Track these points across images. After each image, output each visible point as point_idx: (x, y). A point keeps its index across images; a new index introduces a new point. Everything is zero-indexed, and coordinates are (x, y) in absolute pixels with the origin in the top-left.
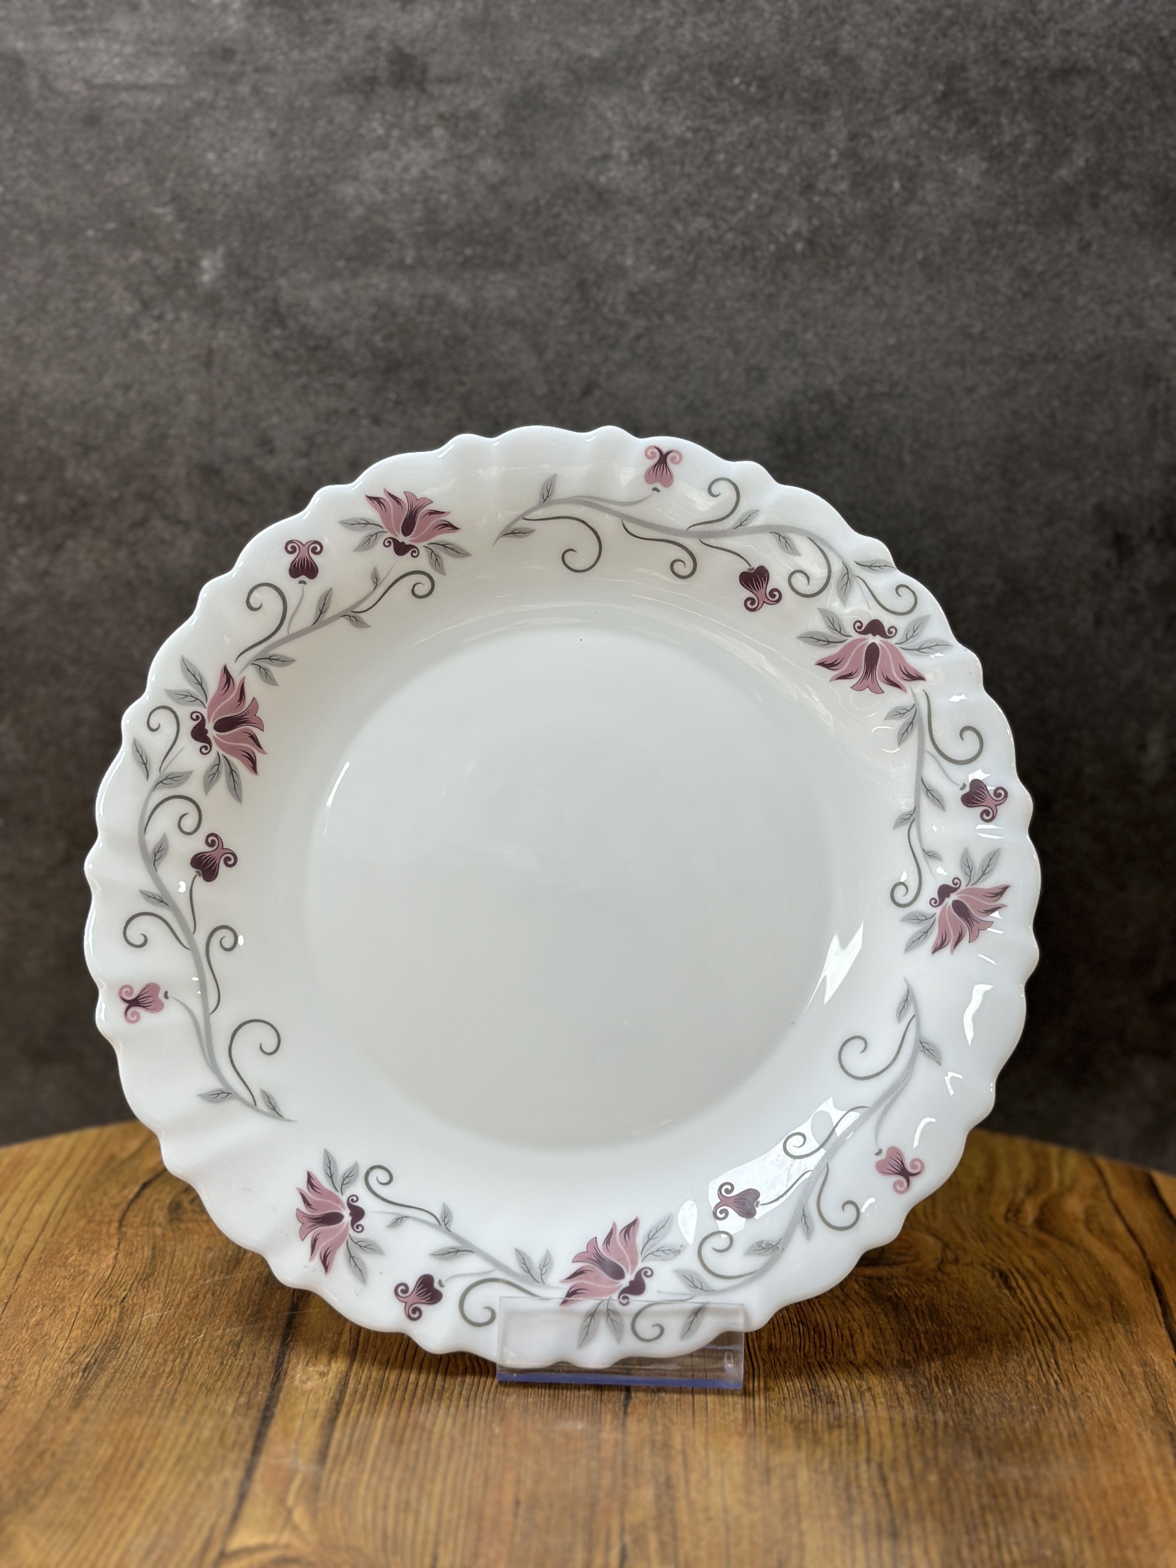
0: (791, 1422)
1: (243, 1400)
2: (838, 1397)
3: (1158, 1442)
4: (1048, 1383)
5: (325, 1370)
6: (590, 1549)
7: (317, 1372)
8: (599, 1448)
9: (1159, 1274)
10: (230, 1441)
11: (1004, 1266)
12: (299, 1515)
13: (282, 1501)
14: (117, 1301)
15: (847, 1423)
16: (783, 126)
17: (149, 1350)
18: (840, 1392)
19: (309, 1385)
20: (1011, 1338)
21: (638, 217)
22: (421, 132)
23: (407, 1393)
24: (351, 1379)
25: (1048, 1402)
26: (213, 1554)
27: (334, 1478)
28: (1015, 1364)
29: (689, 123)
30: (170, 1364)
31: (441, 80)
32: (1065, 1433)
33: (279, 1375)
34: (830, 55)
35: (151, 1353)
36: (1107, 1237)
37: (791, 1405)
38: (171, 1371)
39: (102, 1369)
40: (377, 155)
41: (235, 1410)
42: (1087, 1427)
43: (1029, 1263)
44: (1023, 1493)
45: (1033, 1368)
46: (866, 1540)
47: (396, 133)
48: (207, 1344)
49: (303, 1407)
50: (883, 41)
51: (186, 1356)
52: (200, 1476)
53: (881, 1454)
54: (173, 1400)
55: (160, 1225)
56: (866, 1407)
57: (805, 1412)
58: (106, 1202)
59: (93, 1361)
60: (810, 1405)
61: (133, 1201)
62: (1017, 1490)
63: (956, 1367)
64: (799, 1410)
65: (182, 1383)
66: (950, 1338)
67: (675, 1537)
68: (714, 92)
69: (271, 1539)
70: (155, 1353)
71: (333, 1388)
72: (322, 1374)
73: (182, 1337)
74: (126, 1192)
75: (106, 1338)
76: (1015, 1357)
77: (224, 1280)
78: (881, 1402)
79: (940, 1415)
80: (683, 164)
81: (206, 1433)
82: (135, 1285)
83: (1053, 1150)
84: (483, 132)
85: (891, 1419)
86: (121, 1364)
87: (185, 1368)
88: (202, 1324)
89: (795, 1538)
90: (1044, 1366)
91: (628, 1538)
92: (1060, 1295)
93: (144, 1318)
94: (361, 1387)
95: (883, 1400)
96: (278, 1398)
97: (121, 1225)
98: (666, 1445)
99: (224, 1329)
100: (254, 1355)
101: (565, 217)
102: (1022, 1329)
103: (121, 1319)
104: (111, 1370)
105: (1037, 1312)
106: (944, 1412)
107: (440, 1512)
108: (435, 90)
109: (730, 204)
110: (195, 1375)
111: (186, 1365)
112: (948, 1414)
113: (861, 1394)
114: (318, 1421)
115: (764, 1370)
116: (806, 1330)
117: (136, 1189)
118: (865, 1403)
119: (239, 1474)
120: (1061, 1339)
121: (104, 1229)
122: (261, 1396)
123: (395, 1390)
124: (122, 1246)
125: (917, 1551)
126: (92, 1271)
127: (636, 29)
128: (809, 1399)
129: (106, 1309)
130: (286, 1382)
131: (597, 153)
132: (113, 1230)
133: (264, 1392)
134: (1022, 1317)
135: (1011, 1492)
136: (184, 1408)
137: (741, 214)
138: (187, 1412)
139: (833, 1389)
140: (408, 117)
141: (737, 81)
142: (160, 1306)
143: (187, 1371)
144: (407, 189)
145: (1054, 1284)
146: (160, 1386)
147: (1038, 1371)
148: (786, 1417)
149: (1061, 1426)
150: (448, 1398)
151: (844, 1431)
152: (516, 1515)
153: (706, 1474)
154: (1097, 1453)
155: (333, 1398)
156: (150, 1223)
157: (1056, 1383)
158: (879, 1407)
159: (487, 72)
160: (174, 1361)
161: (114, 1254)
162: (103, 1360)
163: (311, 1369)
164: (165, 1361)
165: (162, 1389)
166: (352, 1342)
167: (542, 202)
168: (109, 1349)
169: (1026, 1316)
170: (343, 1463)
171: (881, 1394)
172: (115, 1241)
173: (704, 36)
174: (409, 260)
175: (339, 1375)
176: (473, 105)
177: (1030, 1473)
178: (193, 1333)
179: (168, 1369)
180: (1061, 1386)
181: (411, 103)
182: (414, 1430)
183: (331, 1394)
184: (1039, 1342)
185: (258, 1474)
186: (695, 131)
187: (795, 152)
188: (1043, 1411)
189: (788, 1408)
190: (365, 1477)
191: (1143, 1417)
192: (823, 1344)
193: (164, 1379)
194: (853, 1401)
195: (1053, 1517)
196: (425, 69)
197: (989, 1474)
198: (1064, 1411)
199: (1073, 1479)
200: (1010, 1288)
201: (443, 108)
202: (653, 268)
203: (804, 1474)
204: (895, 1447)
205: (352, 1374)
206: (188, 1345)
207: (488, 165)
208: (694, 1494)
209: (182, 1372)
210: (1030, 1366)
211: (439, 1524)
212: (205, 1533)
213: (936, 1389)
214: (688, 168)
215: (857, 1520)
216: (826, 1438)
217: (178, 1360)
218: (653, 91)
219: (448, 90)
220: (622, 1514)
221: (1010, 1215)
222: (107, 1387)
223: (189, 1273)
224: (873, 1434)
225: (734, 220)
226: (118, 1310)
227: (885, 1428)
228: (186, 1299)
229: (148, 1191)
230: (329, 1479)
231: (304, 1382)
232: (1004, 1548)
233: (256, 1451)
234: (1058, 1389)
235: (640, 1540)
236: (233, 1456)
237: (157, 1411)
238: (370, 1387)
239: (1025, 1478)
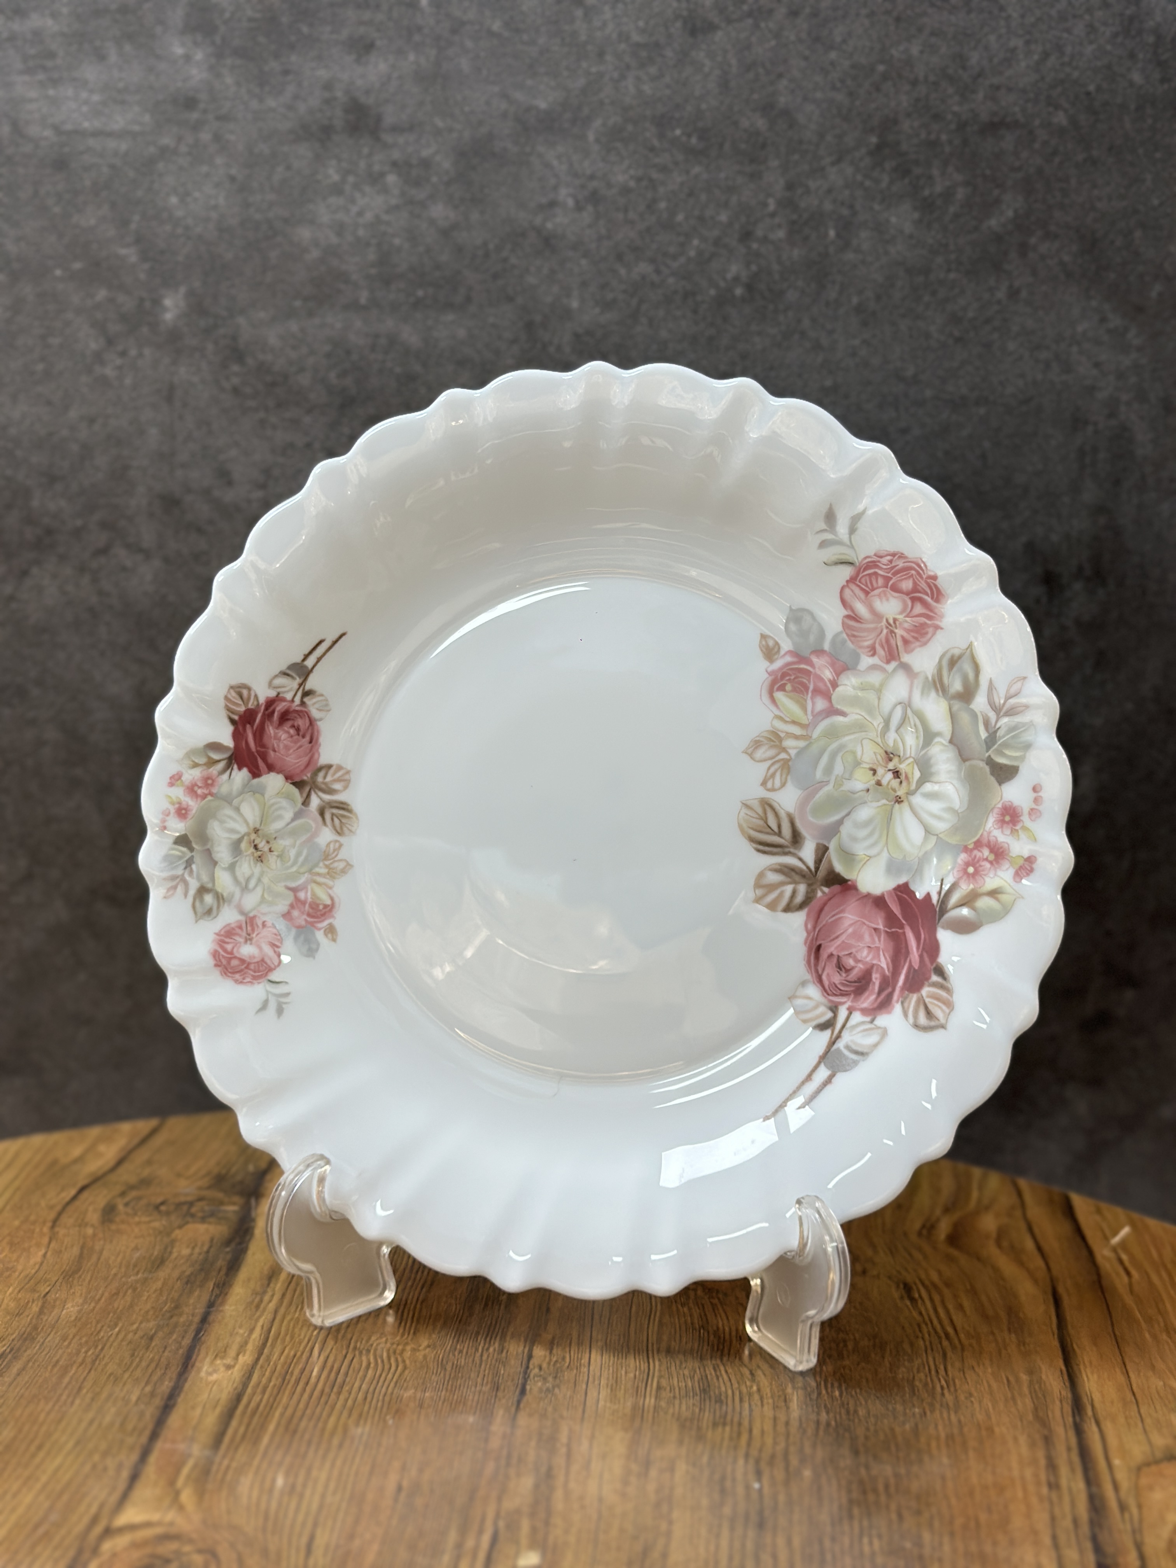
0: (678, 1419)
1: (148, 1389)
2: (727, 1397)
3: (1032, 1445)
4: (934, 1388)
5: (232, 1363)
6: (463, 1532)
7: (224, 1365)
8: (486, 1440)
9: (1061, 1290)
10: (130, 1427)
11: (910, 1278)
12: (187, 1497)
13: (172, 1482)
14: (39, 1296)
15: (732, 1421)
16: (722, 175)
17: (65, 1341)
18: (730, 1392)
19: (215, 1377)
20: (906, 1346)
21: (584, 262)
22: (375, 179)
23: (309, 1385)
24: (256, 1371)
25: (932, 1405)
26: (98, 1529)
27: (226, 1462)
28: (904, 1370)
29: (632, 172)
30: (82, 1355)
31: (396, 129)
32: (943, 1435)
33: (187, 1367)
34: (767, 108)
35: (66, 1343)
36: (1016, 1254)
37: (680, 1404)
38: (83, 1361)
39: (16, 1358)
40: (333, 200)
41: (139, 1399)
42: (966, 1430)
43: (935, 1277)
44: (892, 1489)
45: (922, 1375)
46: (732, 1529)
47: (351, 179)
48: (121, 1337)
49: (205, 1396)
50: (819, 95)
51: (100, 1347)
52: (96, 1458)
53: (760, 1450)
54: (80, 1389)
55: (93, 1226)
56: (754, 1407)
57: (693, 1410)
58: (43, 1203)
59: (8, 1350)
60: (698, 1404)
61: (68, 1203)
62: (887, 1487)
63: (847, 1371)
64: (688, 1408)
65: (93, 1372)
66: (846, 1346)
67: (547, 1523)
68: (656, 142)
69: (155, 1517)
70: (70, 1344)
71: (237, 1379)
72: (229, 1367)
73: (98, 1328)
74: (63, 1195)
75: (24, 1329)
76: (906, 1363)
77: (146, 1280)
78: (768, 1403)
79: (824, 1416)
80: (626, 211)
81: (108, 1419)
82: (60, 1281)
83: (977, 1172)
84: (434, 179)
85: (775, 1419)
86: (36, 1354)
87: (96, 1359)
88: (119, 1318)
89: (664, 1526)
90: (933, 1372)
91: (501, 1524)
92: (960, 1307)
93: (65, 1311)
94: (264, 1380)
95: (770, 1401)
96: (182, 1387)
97: (53, 1227)
98: (553, 1439)
99: (141, 1323)
100: (165, 1348)
101: (513, 260)
102: (917, 1337)
103: (41, 1312)
104: (24, 1359)
105: (935, 1322)
106: (828, 1413)
107: (323, 1496)
108: (388, 138)
109: (672, 250)
110: (106, 1365)
111: (98, 1356)
112: (831, 1415)
113: (750, 1395)
114: (218, 1410)
115: (660, 1371)
116: (706, 1335)
117: (73, 1192)
118: (752, 1403)
119: (135, 1457)
120: (954, 1347)
121: (37, 1230)
122: (166, 1386)
123: (298, 1382)
124: (53, 1245)
125: (781, 1541)
126: (20, 1267)
127: (581, 82)
128: (698, 1398)
129: (28, 1302)
130: (193, 1373)
131: (544, 201)
132: (46, 1230)
133: (170, 1382)
134: (919, 1326)
135: (881, 1488)
136: (90, 1395)
137: (682, 260)
138: (93, 1399)
139: (723, 1389)
140: (362, 164)
141: (678, 132)
142: (81, 1301)
143: (97, 1362)
144: (361, 232)
145: (955, 1296)
146: (71, 1374)
147: (926, 1376)
148: (673, 1415)
149: (940, 1428)
150: (348, 1391)
151: (728, 1429)
152: (396, 1500)
153: (587, 1466)
154: (971, 1454)
155: (235, 1389)
156: (82, 1224)
157: (942, 1388)
158: (766, 1408)
159: (439, 123)
160: (86, 1352)
161: (43, 1251)
162: (19, 1349)
163: (218, 1362)
164: (78, 1353)
165: (72, 1378)
166: (262, 1337)
167: (491, 246)
168: (26, 1339)
169: (923, 1326)
170: (237, 1449)
171: (769, 1395)
172: (46, 1240)
173: (647, 89)
174: (363, 301)
175: (245, 1368)
176: (425, 153)
177: (903, 1471)
178: (109, 1327)
179: (80, 1360)
180: (946, 1391)
181: (366, 150)
182: (310, 1419)
183: (235, 1385)
184: (932, 1350)
185: (153, 1459)
186: (639, 180)
187: (734, 200)
188: (925, 1413)
189: (677, 1406)
190: (256, 1462)
191: (1021, 1420)
192: (721, 1347)
193: (74, 1368)
194: (741, 1400)
195: (919, 1513)
196: (379, 119)
197: (863, 1471)
198: (945, 1415)
199: (943, 1478)
200: (912, 1299)
201: (396, 155)
202: (597, 310)
203: (682, 1467)
204: (775, 1443)
205: (258, 1367)
206: (103, 1337)
207: (439, 211)
208: (572, 1485)
209: (94, 1362)
210: (918, 1371)
211: (321, 1507)
212: (94, 1510)
213: (824, 1392)
214: (632, 215)
215: (727, 1510)
216: (709, 1434)
217: (90, 1353)
218: (597, 141)
219: (401, 140)
220: (499, 1499)
221: (925, 1232)
222: (18, 1374)
223: (114, 1271)
224: (756, 1432)
225: (675, 265)
226: (40, 1304)
227: (768, 1426)
228: (106, 1295)
229: (85, 1194)
230: (220, 1464)
231: (210, 1374)
232: (866, 1540)
233: (154, 1436)
234: (943, 1394)
235: (513, 1526)
236: (130, 1440)
237: (64, 1397)
238: (274, 1380)
239: (897, 1475)
